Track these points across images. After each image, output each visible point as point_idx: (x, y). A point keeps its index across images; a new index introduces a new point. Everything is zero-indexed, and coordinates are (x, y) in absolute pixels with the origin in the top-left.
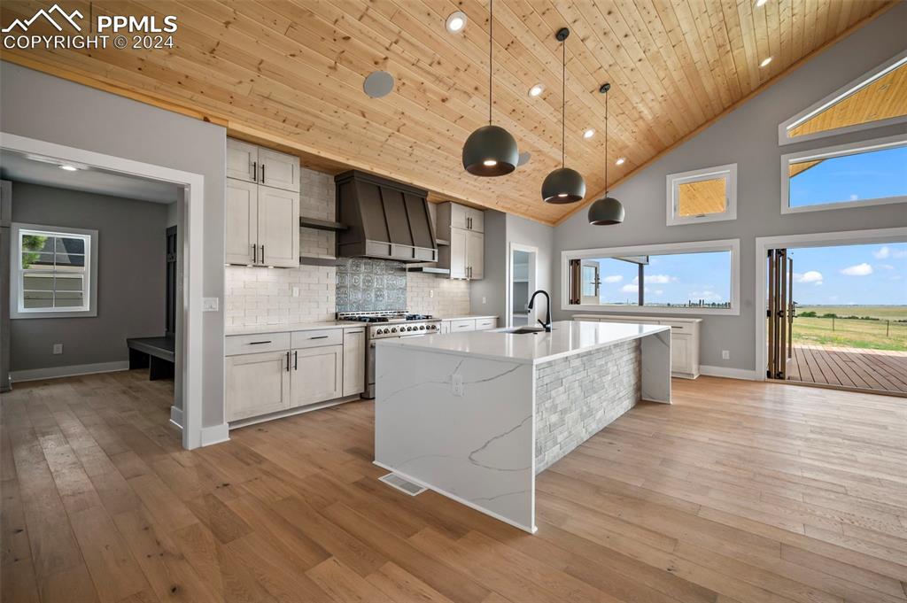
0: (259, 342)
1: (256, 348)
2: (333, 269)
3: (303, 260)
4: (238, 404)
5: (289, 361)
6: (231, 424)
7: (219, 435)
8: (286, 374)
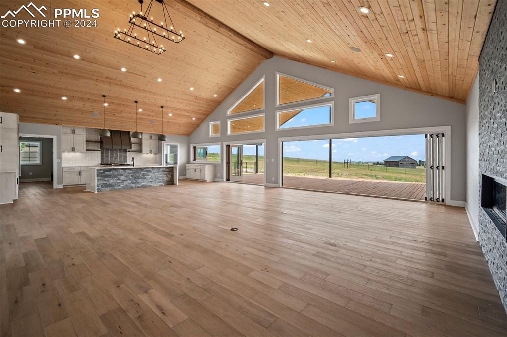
0: (72, 169)
1: (71, 170)
2: (100, 152)
3: (86, 150)
4: (67, 181)
5: (80, 173)
6: (64, 186)
7: (61, 186)
8: (79, 176)
